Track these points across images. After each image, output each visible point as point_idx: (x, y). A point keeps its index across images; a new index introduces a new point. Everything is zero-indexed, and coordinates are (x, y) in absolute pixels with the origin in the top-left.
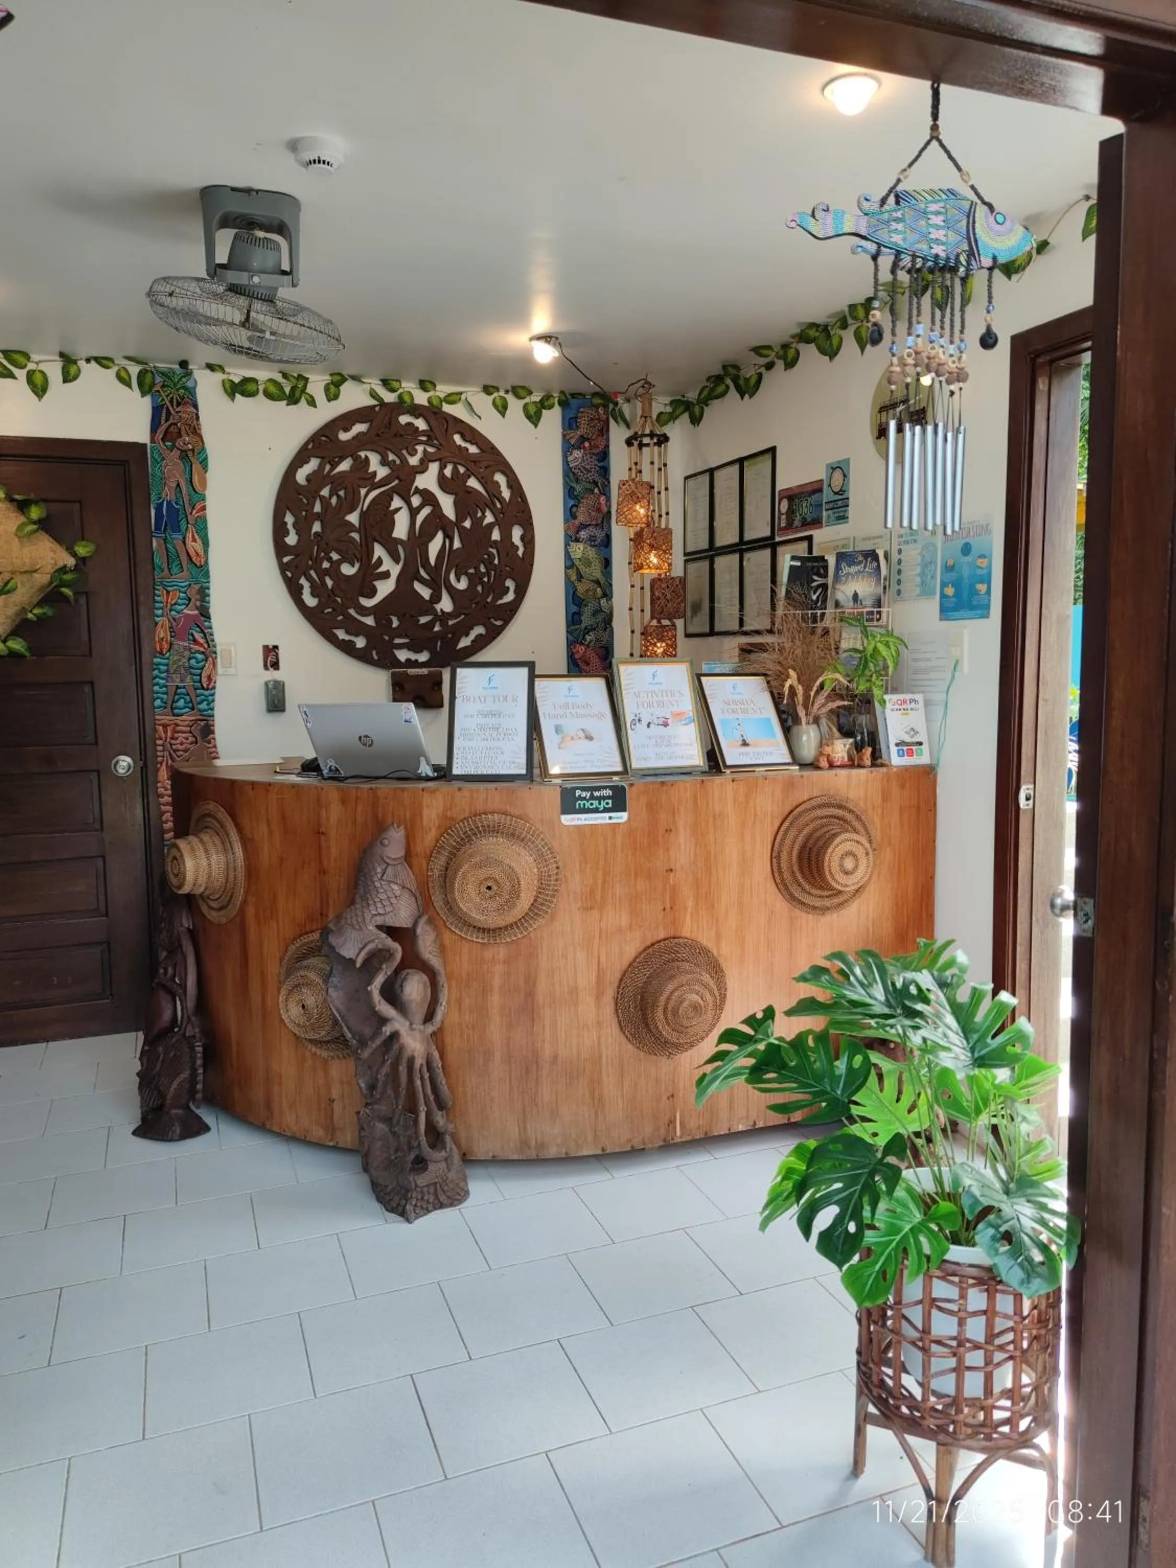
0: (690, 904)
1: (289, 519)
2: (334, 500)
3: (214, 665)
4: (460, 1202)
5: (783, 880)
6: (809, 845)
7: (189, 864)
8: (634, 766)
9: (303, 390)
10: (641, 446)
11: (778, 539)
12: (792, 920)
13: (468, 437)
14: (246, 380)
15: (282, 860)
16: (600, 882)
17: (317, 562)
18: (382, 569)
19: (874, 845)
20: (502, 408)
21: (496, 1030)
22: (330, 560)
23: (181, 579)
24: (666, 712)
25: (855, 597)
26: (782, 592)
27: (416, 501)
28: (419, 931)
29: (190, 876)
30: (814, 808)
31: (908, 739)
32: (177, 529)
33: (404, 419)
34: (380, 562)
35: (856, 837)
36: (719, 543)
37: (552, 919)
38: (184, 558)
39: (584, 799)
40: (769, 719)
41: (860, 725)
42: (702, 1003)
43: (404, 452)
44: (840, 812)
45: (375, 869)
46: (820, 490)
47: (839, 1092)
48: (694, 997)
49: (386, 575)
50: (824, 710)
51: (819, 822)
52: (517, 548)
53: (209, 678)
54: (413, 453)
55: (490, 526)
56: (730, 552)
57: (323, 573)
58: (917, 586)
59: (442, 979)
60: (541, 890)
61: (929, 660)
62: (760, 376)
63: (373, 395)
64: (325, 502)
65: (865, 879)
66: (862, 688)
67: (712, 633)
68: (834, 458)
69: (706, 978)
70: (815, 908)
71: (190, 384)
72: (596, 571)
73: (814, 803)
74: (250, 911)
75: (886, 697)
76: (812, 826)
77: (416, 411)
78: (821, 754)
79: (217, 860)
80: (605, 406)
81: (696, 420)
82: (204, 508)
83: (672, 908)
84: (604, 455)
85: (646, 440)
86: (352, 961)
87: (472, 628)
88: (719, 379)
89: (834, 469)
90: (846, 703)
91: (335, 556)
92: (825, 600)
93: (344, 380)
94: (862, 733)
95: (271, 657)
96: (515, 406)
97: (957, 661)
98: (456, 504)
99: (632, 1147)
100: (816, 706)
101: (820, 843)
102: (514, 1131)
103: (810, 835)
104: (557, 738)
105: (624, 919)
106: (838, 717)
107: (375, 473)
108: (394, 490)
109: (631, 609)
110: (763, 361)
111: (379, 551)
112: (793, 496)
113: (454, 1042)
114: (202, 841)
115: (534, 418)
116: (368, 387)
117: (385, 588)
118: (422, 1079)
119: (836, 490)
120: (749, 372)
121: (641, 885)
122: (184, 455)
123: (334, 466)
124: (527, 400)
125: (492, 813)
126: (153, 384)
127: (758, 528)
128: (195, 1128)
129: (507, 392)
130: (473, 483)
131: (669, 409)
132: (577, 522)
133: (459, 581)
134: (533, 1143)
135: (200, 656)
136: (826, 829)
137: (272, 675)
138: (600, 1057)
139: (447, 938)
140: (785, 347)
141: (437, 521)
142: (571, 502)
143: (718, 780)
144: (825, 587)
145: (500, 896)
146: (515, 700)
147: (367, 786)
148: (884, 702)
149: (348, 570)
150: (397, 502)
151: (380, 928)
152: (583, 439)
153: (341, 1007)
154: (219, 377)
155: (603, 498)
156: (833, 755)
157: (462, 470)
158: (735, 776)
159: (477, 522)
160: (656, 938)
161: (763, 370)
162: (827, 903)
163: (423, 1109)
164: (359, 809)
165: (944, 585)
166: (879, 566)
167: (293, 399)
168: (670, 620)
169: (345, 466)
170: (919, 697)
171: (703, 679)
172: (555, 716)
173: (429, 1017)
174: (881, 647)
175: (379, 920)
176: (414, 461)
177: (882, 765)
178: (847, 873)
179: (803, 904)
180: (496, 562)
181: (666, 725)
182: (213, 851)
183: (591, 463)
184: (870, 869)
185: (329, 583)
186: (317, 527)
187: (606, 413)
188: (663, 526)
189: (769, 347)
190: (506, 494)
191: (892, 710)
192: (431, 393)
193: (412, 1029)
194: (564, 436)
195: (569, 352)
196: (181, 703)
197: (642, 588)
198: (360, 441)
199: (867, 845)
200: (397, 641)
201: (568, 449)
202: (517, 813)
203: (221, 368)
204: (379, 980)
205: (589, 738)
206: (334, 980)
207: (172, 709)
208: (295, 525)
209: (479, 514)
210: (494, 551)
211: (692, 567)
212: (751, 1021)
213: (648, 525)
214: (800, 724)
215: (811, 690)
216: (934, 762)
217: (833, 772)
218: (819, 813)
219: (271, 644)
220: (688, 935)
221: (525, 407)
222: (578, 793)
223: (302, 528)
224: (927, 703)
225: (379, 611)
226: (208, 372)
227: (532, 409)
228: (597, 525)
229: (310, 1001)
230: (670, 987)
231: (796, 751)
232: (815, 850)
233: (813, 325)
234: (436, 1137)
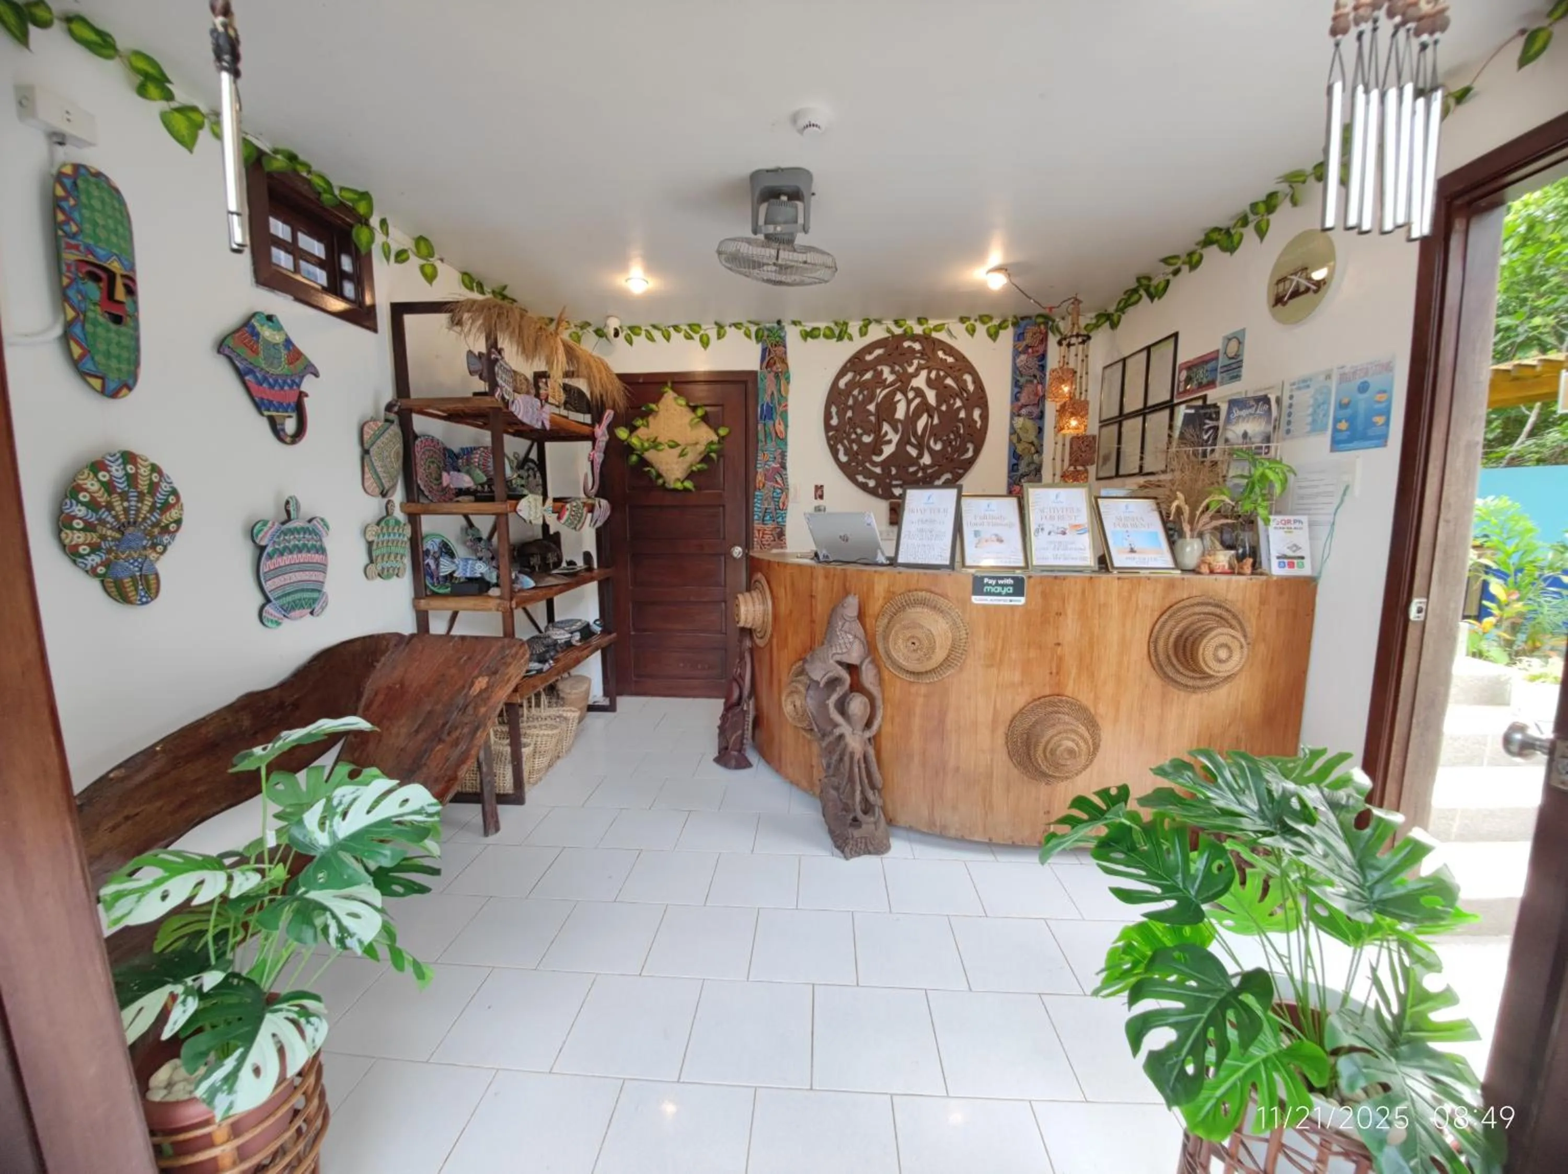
0: (1074, 671)
1: (834, 410)
2: (861, 397)
3: (787, 496)
4: (883, 853)
5: (1158, 661)
6: (1185, 636)
7: (743, 609)
8: (1035, 563)
9: (846, 332)
10: (1069, 345)
11: (1176, 401)
12: (1164, 695)
13: (948, 352)
14: (814, 329)
15: (791, 612)
16: (999, 648)
17: (849, 435)
18: (887, 438)
19: (1249, 640)
20: (972, 331)
21: (916, 743)
22: (856, 433)
23: (771, 445)
24: (1065, 525)
25: (1245, 435)
26: (1176, 434)
27: (911, 395)
28: (864, 667)
29: (743, 617)
30: (1193, 605)
31: (1290, 553)
32: (771, 418)
33: (906, 344)
34: (886, 433)
35: (1232, 632)
36: (1127, 410)
37: (961, 669)
38: (774, 435)
39: (991, 585)
40: (1156, 533)
41: (1242, 540)
42: (1076, 749)
43: (906, 365)
44: (1218, 611)
45: (837, 623)
46: (1216, 358)
47: (1193, 893)
48: (1070, 744)
49: (890, 442)
50: (1209, 527)
51: (1197, 617)
52: (976, 422)
53: (784, 504)
54: (911, 364)
55: (959, 409)
56: (1134, 417)
57: (851, 442)
58: (1307, 424)
59: (879, 703)
60: (953, 648)
61: (1317, 486)
62: (1168, 282)
63: (889, 330)
64: (855, 398)
65: (1238, 668)
66: (1247, 507)
67: (1118, 475)
68: (1229, 332)
69: (1082, 729)
70: (1187, 686)
71: (783, 334)
72: (1032, 437)
73: (1193, 601)
74: (775, 641)
75: (1272, 517)
76: (1190, 619)
77: (914, 338)
78: (1203, 562)
79: (759, 608)
80: (1046, 323)
81: (1114, 326)
82: (786, 406)
83: (1058, 671)
84: (1043, 357)
85: (1073, 340)
86: (818, 683)
87: (942, 474)
88: (1135, 291)
89: (1229, 340)
90: (1229, 521)
91: (859, 431)
92: (1215, 438)
93: (870, 322)
94: (1244, 547)
95: (819, 492)
96: (981, 329)
97: (1347, 488)
98: (937, 396)
99: (1013, 843)
100: (1200, 524)
101: (1196, 635)
102: (925, 812)
103: (1187, 628)
104: (975, 540)
105: (1017, 677)
106: (1222, 533)
107: (886, 379)
108: (898, 389)
109: (1054, 459)
110: (1171, 268)
111: (886, 427)
112: (1191, 367)
113: (886, 745)
114: (752, 598)
115: (993, 335)
116: (884, 326)
117: (888, 450)
118: (859, 768)
119: (1230, 355)
120: (1157, 280)
121: (1033, 654)
122: (777, 376)
123: (862, 376)
124: (990, 324)
125: (922, 590)
126: (762, 336)
127: (1160, 394)
128: (743, 763)
129: (976, 320)
130: (949, 381)
131: (1094, 321)
132: (1020, 404)
133: (935, 443)
134: (938, 824)
135: (779, 491)
136: (1202, 623)
137: (819, 502)
138: (992, 773)
139: (886, 675)
140: (1190, 255)
141: (925, 407)
142: (1016, 390)
143: (1104, 577)
144: (1216, 428)
145: (921, 649)
146: (945, 511)
147: (839, 567)
148: (1269, 520)
149: (867, 439)
150: (899, 396)
151: (840, 663)
152: (1028, 347)
153: (815, 713)
154: (799, 328)
155: (1040, 387)
156: (1214, 564)
157: (942, 373)
158: (1121, 575)
159: (950, 406)
160: (1043, 694)
161: (1170, 277)
162: (1199, 683)
163: (858, 789)
164: (836, 582)
165: (1336, 421)
166: (1270, 409)
167: (840, 338)
168: (1083, 465)
169: (868, 376)
170: (1304, 519)
171: (1100, 501)
172: (976, 524)
173: (868, 725)
174: (1268, 472)
175: (838, 658)
176: (911, 370)
177: (1262, 574)
178: (1220, 661)
179: (1176, 682)
180: (962, 431)
181: (1064, 533)
182: (757, 602)
183: (1034, 363)
184: (1243, 660)
185: (855, 447)
186: (849, 414)
187: (1046, 328)
188: (1083, 399)
189: (1176, 257)
190: (971, 387)
191: (1275, 528)
192: (925, 326)
193: (853, 734)
194: (1014, 346)
195: (1016, 281)
196: (768, 518)
197: (1064, 445)
198: (879, 360)
199: (1242, 640)
200: (894, 483)
201: (1016, 353)
202: (939, 591)
203: (800, 323)
204: (835, 697)
205: (1000, 541)
206: (811, 692)
207: (763, 520)
208: (837, 413)
209: (952, 402)
210: (961, 425)
211: (1105, 430)
212: (1104, 793)
213: (1071, 398)
214: (1185, 537)
215: (1197, 509)
216: (1315, 574)
217: (1213, 577)
218: (1197, 609)
219: (819, 484)
220: (1070, 695)
221: (988, 330)
222: (986, 580)
223: (841, 414)
224: (1311, 525)
225: (885, 464)
226: (793, 326)
227: (992, 331)
228: (1034, 405)
229: (798, 703)
230: (1051, 732)
231: (1179, 560)
232: (1191, 639)
233: (1217, 230)
234: (868, 809)
